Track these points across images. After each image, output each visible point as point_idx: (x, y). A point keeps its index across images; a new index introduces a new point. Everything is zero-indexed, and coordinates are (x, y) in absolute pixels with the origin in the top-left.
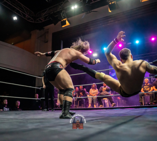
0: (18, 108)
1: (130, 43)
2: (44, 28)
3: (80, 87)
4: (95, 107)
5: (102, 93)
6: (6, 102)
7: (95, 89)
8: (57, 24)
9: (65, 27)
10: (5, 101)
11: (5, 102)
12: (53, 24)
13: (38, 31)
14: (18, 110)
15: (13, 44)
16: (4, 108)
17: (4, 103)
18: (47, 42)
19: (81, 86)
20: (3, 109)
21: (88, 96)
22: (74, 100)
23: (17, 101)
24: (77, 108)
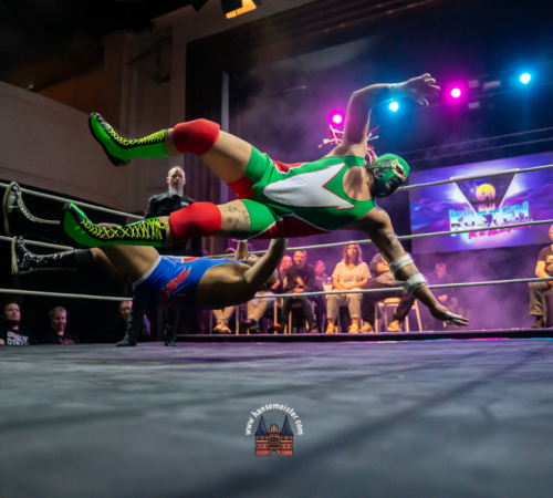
0: (61, 333)
1: (495, 84)
2: (152, 21)
3: (298, 253)
4: (354, 329)
5: (381, 279)
6: (14, 311)
7: (356, 263)
8: (205, 6)
9: (238, 16)
10: (12, 310)
11: (11, 313)
12: (189, 8)
13: (129, 36)
14: (59, 343)
15: (31, 86)
16: (10, 334)
17: (6, 316)
18: (167, 79)
19: (301, 250)
20: (5, 338)
21: (327, 288)
22: (272, 303)
23: (58, 309)
24: (285, 334)
